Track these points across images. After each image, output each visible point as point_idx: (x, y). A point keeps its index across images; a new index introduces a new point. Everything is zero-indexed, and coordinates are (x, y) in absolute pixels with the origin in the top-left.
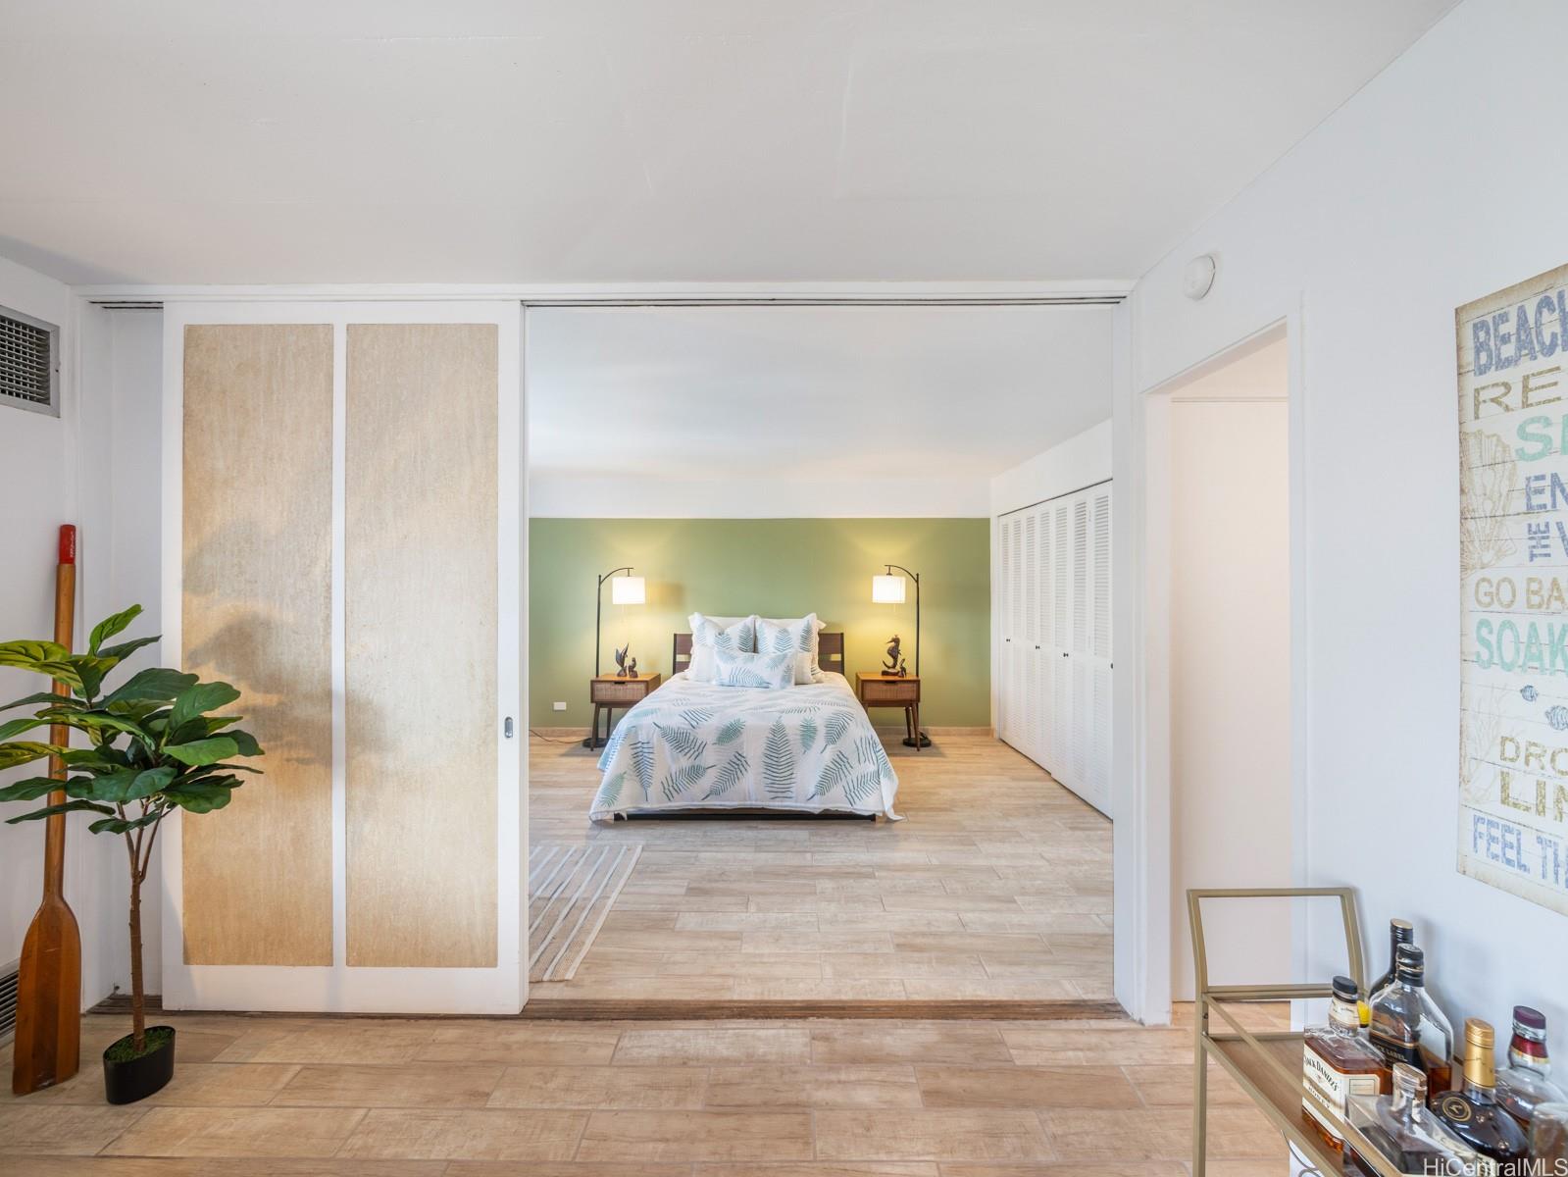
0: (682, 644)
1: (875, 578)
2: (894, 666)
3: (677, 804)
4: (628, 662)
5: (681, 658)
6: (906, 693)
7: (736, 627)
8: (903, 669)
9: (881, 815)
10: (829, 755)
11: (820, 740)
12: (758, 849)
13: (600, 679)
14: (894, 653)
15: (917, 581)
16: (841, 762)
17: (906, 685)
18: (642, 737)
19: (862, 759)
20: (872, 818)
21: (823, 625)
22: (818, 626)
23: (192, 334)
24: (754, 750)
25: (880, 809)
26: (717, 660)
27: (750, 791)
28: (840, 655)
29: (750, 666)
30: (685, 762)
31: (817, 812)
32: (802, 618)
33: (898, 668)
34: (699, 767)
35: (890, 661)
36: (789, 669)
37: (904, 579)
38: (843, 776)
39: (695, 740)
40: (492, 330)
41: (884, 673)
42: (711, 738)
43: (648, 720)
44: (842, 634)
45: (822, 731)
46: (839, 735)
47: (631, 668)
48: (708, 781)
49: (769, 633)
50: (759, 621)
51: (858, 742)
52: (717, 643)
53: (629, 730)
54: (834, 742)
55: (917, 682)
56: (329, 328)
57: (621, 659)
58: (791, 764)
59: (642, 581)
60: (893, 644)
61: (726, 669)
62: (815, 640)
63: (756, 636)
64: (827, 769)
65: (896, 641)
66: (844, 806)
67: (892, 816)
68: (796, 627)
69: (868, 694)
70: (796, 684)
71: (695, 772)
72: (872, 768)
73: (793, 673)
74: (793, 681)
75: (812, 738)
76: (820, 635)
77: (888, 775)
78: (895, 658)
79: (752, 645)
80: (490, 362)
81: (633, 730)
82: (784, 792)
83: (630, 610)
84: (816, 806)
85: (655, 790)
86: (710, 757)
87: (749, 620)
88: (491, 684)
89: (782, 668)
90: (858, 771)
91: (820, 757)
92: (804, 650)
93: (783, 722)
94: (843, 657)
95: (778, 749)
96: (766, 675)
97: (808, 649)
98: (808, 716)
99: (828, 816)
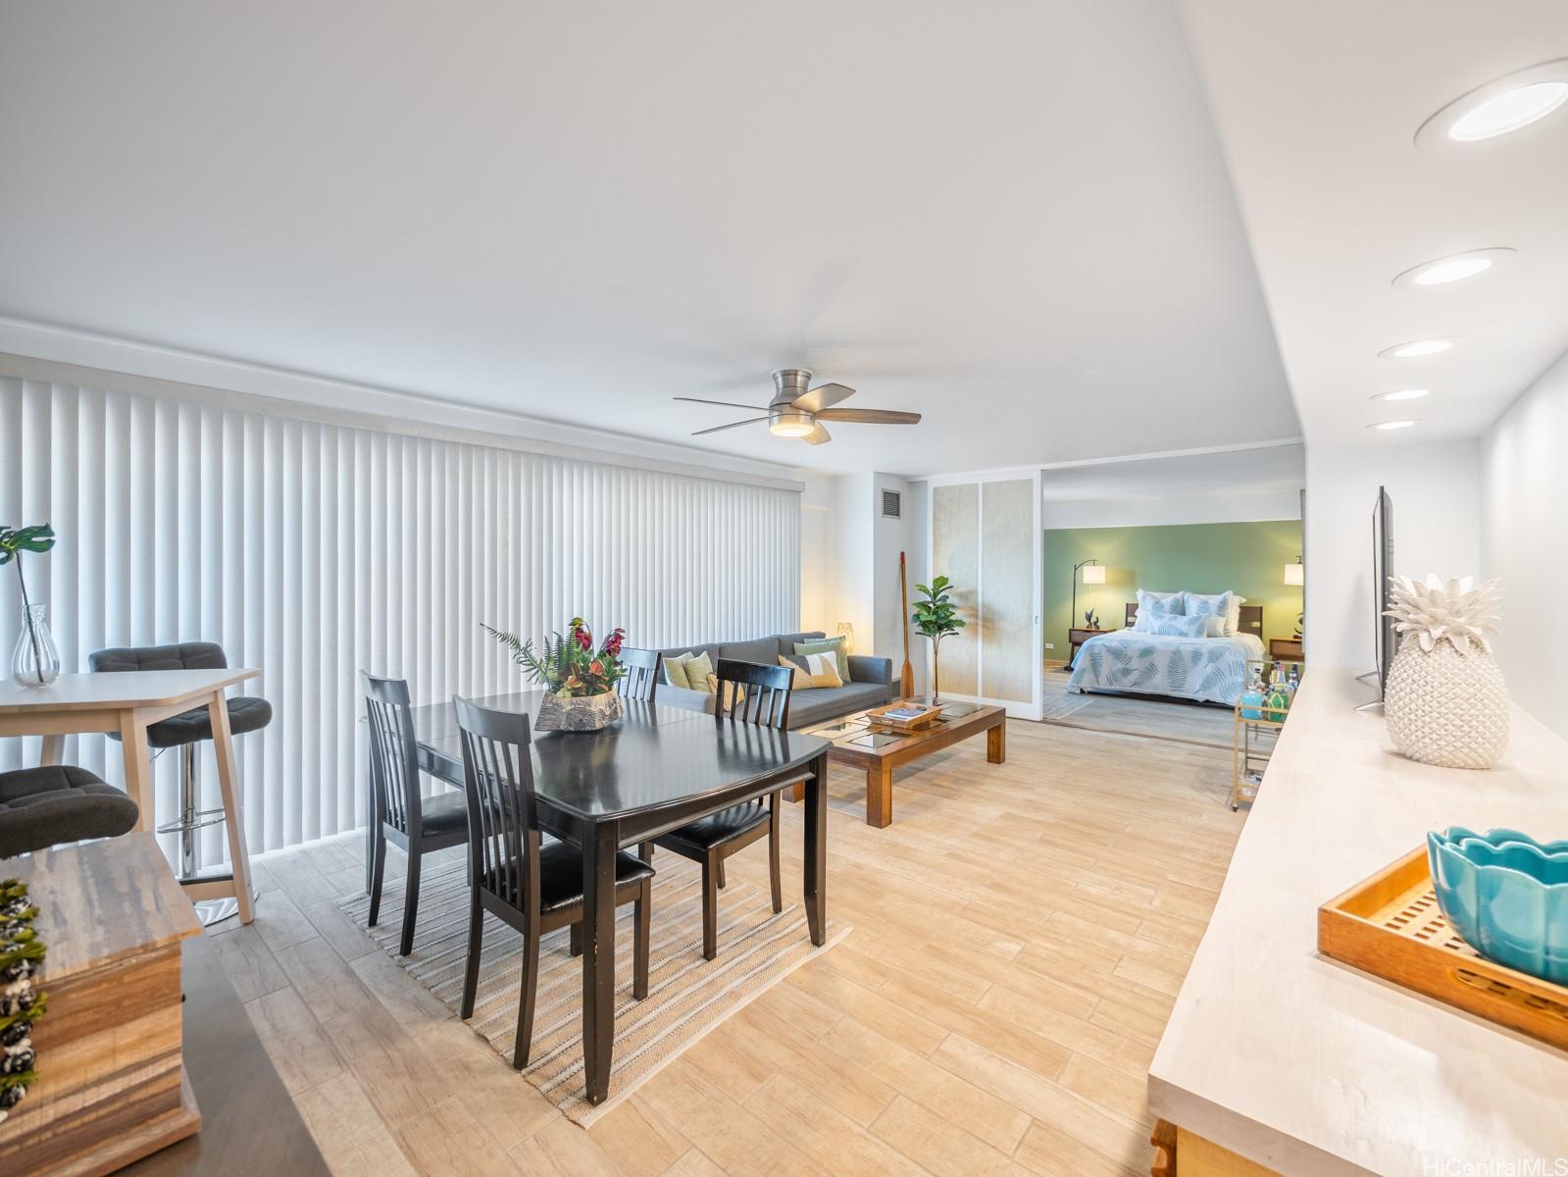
0: (1131, 609)
1: (1287, 566)
3: (1116, 687)
4: (1093, 620)
5: (1130, 619)
7: (1168, 599)
10: (1209, 669)
11: (1204, 660)
12: (1157, 709)
13: (1076, 628)
16: (1218, 674)
18: (1096, 651)
19: (1233, 674)
21: (1245, 600)
22: (1237, 601)
23: (936, 490)
24: (1162, 664)
26: (1151, 619)
27: (1159, 684)
28: (1259, 623)
29: (1173, 623)
30: (1120, 666)
31: (1201, 700)
34: (1128, 669)
35: (1299, 629)
36: (1202, 625)
38: (1219, 681)
39: (1126, 655)
40: (1031, 481)
41: (1293, 636)
42: (1136, 654)
43: (1099, 643)
44: (1261, 608)
45: (1206, 656)
46: (1217, 658)
47: (1096, 623)
48: (1134, 676)
49: (1193, 603)
50: (1188, 595)
52: (1153, 608)
53: (1089, 647)
54: (1213, 662)
56: (977, 485)
57: (1089, 617)
58: (1185, 672)
59: (1103, 568)
60: (1300, 616)
61: (1156, 624)
62: (1235, 612)
63: (1183, 605)
64: (1208, 677)
66: (1220, 700)
69: (1276, 651)
70: (1208, 636)
71: (1126, 672)
72: (1240, 680)
73: (1206, 629)
74: (1205, 634)
75: (1199, 659)
76: (1241, 607)
79: (1180, 610)
80: (1030, 493)
81: (1091, 647)
82: (1180, 687)
83: (1096, 586)
84: (1201, 697)
85: (1103, 678)
86: (1134, 664)
87: (1179, 595)
88: (1031, 604)
89: (1198, 625)
90: (1229, 680)
91: (1204, 670)
92: (1219, 615)
93: (1181, 648)
94: (1261, 625)
95: (1177, 663)
96: (1184, 628)
97: (1223, 616)
98: (1197, 646)
99: (1208, 704)
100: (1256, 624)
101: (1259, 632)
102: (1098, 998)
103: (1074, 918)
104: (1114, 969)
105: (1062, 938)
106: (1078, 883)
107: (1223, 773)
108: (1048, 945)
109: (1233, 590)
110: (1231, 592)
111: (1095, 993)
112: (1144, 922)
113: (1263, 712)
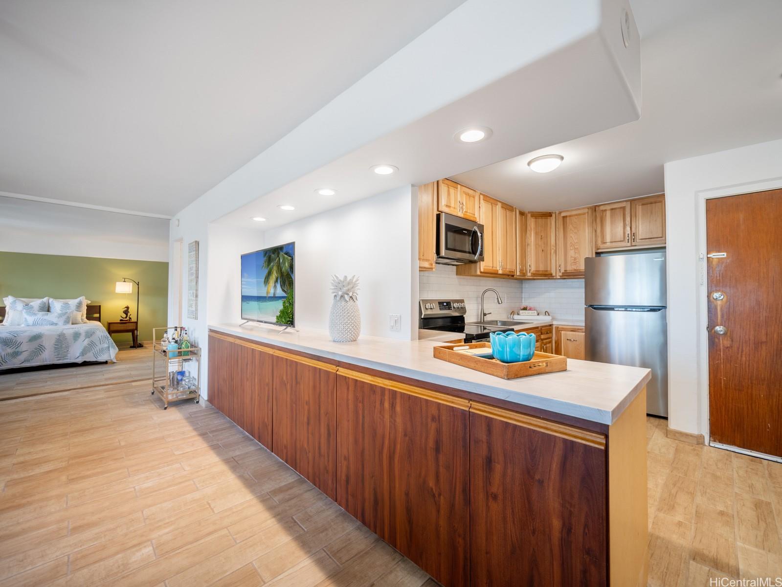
1: (117, 283)
2: (126, 318)
3: (5, 367)
6: (131, 327)
7: (37, 302)
8: (130, 318)
9: (110, 361)
10: (86, 342)
11: (82, 337)
12: (50, 374)
14: (126, 312)
15: (138, 285)
16: (92, 344)
17: (131, 324)
19: (102, 342)
20: (106, 363)
21: (89, 302)
22: (86, 302)
24: (49, 343)
25: (109, 359)
26: (25, 316)
27: (47, 358)
28: (99, 315)
29: (45, 317)
30: (10, 350)
31: (80, 362)
32: (76, 299)
33: (128, 318)
34: (18, 352)
35: (124, 316)
36: (68, 318)
37: (131, 284)
38: (93, 349)
39: (16, 341)
41: (121, 320)
42: (25, 340)
44: (100, 306)
45: (83, 334)
46: (91, 335)
48: (23, 356)
49: (57, 305)
50: (51, 300)
51: (100, 338)
52: (24, 309)
54: (89, 338)
55: (136, 323)
58: (68, 347)
60: (126, 309)
61: (31, 319)
62: (85, 309)
63: (49, 306)
64: (85, 347)
65: (128, 308)
66: (93, 359)
67: (115, 361)
68: (73, 303)
69: (112, 329)
70: (73, 324)
71: (16, 354)
72: (106, 345)
73: (71, 320)
74: (71, 322)
75: (79, 337)
76: (87, 306)
77: (113, 347)
78: (127, 315)
79: (47, 309)
82: (64, 357)
84: (80, 360)
86: (24, 348)
87: (45, 300)
89: (64, 318)
90: (100, 347)
91: (82, 343)
92: (78, 311)
93: (64, 332)
94: (100, 315)
95: (61, 341)
96: (55, 320)
97: (80, 311)
98: (77, 330)
99: (86, 364)
100: (97, 315)
101: (99, 319)
102: (225, 529)
103: (159, 505)
104: (213, 511)
105: (167, 521)
106: (134, 487)
107: (137, 395)
108: (166, 530)
109: (85, 296)
110: (84, 297)
111: (223, 528)
112: (194, 480)
113: (179, 352)
